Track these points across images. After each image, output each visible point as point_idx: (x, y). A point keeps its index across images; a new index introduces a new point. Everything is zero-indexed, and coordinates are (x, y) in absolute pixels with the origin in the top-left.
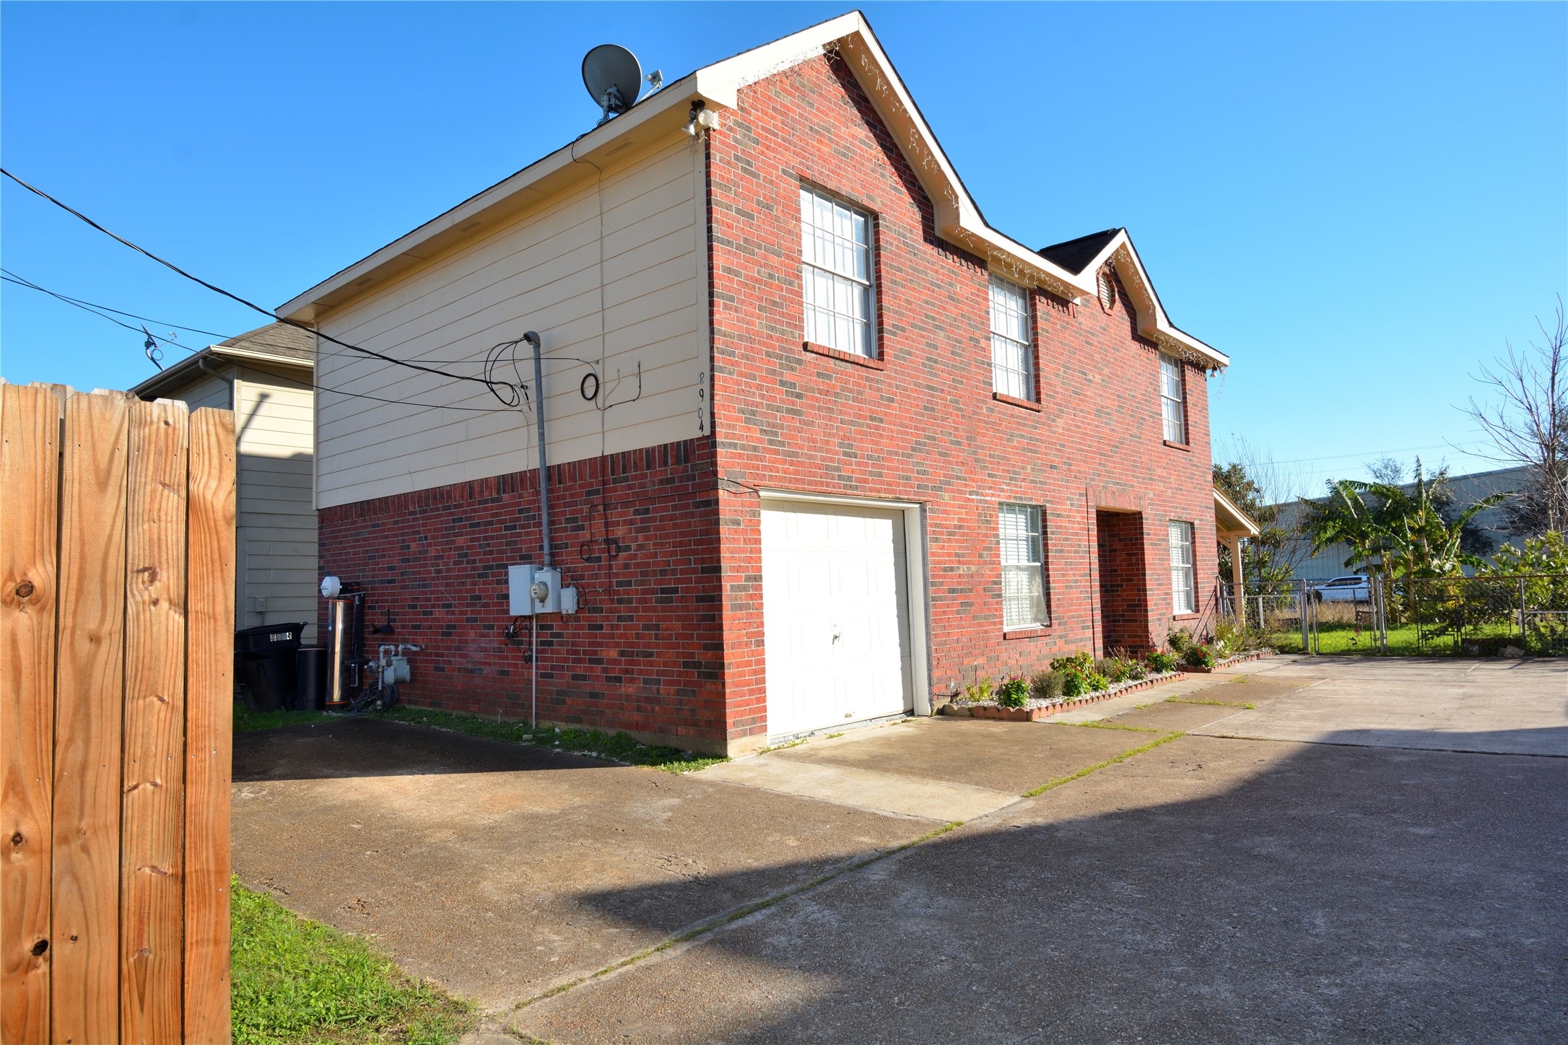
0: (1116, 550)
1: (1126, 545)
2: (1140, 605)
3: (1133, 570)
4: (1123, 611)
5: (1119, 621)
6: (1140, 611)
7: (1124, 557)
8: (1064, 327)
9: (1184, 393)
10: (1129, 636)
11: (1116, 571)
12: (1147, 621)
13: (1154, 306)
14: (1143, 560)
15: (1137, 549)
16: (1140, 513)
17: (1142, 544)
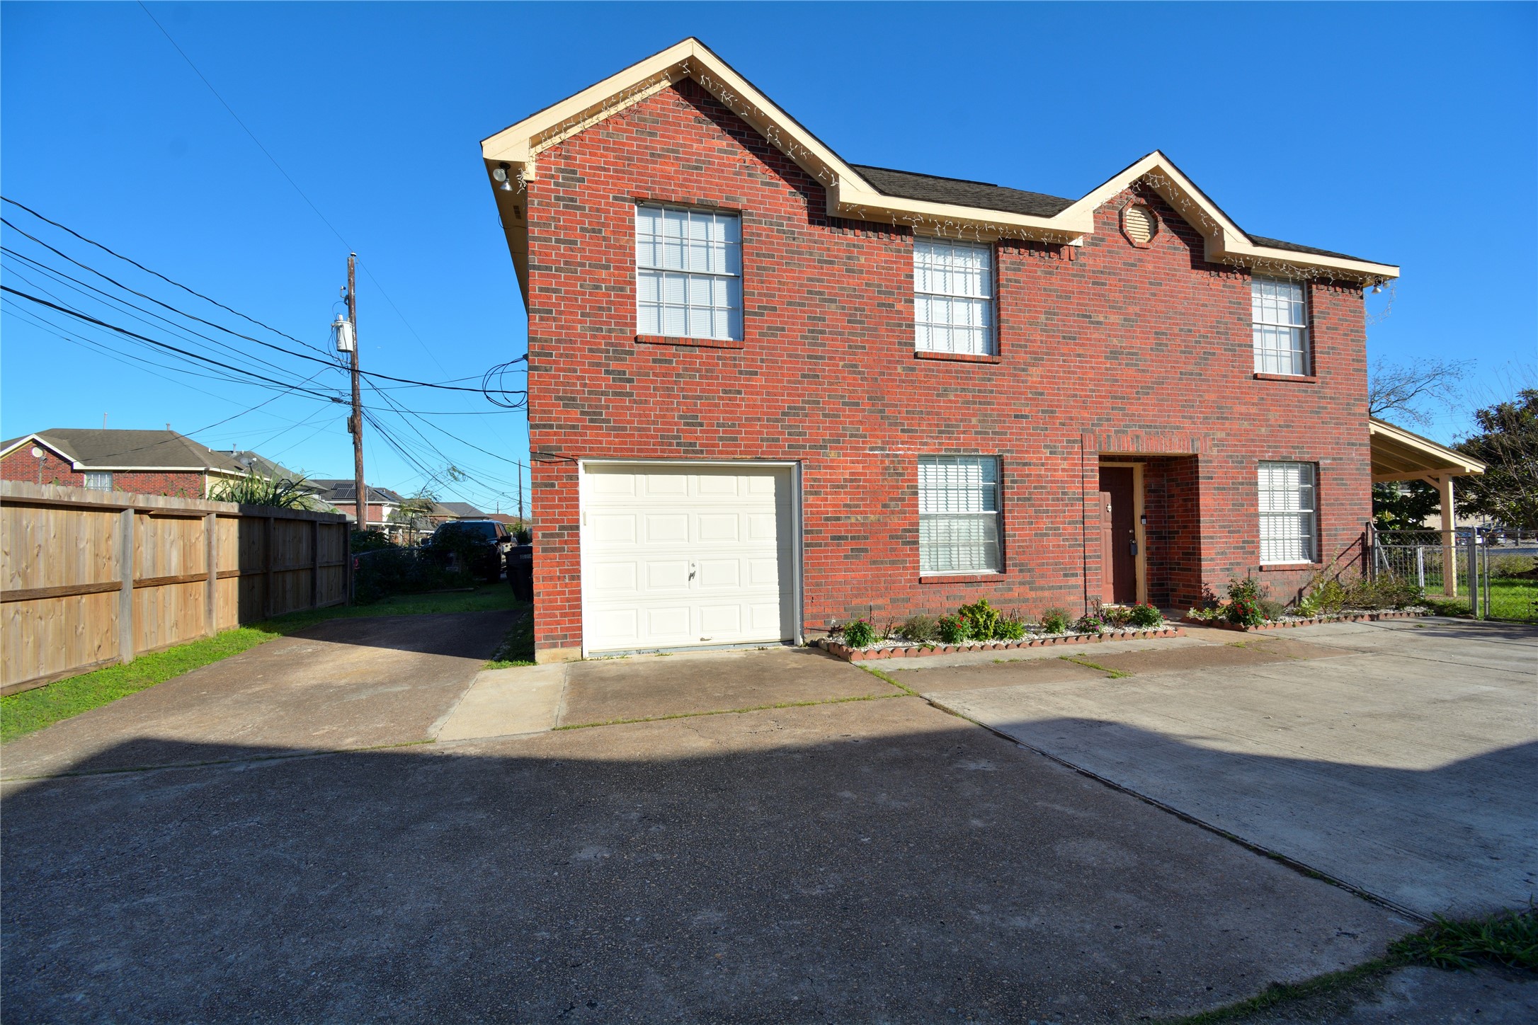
0: (1173, 496)
1: (1182, 490)
2: (1194, 554)
3: (1188, 516)
4: (1179, 559)
5: (1174, 569)
6: (1194, 560)
7: (1181, 502)
8: (1046, 273)
9: (1311, 317)
10: (1184, 585)
11: (1173, 517)
12: (1200, 571)
13: (1218, 226)
14: (1198, 505)
15: (1192, 494)
16: (1196, 456)
17: (1198, 489)
